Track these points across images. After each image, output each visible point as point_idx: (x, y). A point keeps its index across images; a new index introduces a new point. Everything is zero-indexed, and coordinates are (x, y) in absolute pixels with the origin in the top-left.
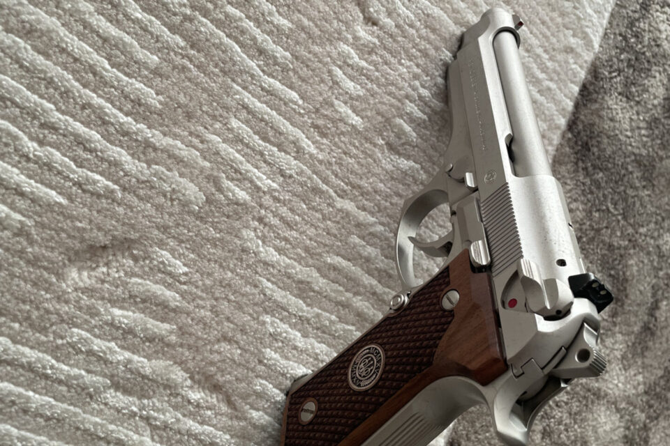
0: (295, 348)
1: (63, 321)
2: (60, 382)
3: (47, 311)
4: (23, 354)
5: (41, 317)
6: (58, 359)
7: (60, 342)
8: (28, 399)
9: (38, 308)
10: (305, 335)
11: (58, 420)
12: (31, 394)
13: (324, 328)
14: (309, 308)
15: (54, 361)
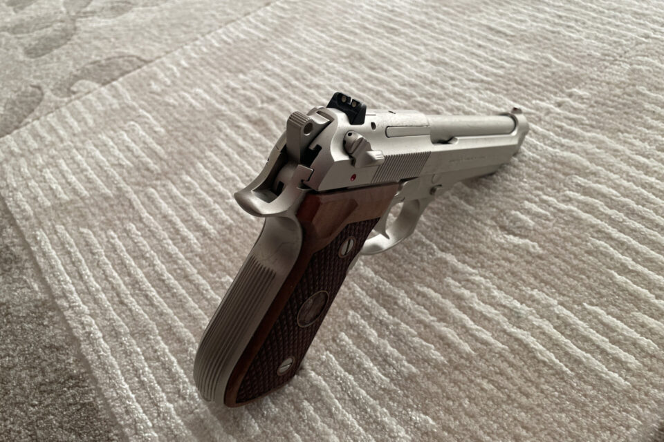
0: (370, 342)
1: (224, 271)
2: (207, 300)
3: (221, 264)
4: (198, 279)
5: (216, 266)
6: (212, 288)
7: (217, 279)
8: (188, 301)
9: (216, 261)
10: (381, 335)
11: (194, 318)
12: (190, 299)
13: (401, 337)
14: (391, 317)
15: (209, 288)
